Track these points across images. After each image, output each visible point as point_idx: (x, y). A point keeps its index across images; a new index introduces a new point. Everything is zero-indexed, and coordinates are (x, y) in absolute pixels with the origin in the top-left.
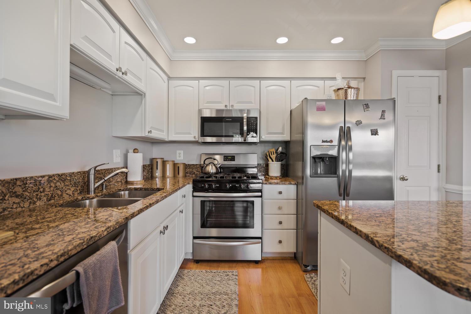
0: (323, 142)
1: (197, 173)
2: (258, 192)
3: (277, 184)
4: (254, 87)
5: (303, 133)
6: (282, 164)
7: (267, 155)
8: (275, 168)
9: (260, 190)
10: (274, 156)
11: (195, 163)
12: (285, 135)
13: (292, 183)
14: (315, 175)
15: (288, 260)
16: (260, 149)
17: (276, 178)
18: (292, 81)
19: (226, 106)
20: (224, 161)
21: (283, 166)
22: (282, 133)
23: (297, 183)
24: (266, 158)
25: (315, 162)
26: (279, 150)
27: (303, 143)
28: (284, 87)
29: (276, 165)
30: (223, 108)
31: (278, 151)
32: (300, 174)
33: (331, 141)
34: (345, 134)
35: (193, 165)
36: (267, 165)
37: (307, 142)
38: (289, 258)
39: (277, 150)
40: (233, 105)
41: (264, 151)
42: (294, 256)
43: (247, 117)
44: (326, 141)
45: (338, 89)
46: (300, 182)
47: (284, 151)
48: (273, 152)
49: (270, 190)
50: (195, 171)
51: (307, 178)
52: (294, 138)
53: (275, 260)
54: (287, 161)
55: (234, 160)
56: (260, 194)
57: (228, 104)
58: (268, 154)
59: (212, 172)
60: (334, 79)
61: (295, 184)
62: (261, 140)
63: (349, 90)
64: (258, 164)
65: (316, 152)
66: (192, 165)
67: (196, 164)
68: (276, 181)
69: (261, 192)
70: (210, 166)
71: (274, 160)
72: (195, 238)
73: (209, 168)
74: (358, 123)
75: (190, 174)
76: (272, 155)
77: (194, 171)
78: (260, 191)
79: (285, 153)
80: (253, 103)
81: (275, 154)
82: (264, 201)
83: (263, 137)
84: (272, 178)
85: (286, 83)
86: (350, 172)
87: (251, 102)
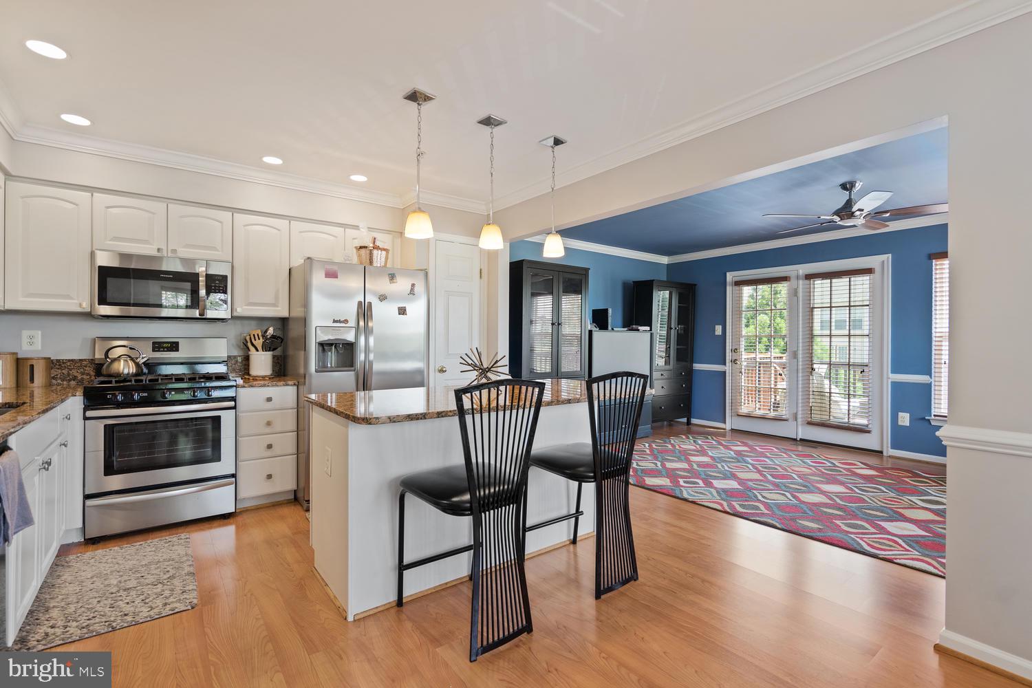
0: (335, 321)
1: (82, 378)
2: (230, 401)
3: (264, 386)
4: (221, 222)
5: (306, 304)
6: (274, 357)
7: (246, 340)
8: (262, 362)
9: (233, 397)
10: (259, 343)
11: (76, 357)
12: (279, 308)
13: (290, 383)
14: (322, 368)
15: (284, 504)
16: (234, 331)
17: (263, 378)
18: (292, 222)
19: (159, 250)
20: (154, 351)
21: (278, 359)
22: (275, 305)
23: (297, 383)
24: (245, 345)
25: (324, 350)
26: (269, 332)
27: (304, 321)
28: (279, 230)
29: (263, 356)
30: (154, 253)
31: (268, 334)
32: (302, 371)
33: (346, 321)
34: (365, 312)
35: (72, 360)
36: (247, 359)
37: (311, 321)
38: (286, 501)
39: (266, 331)
40: (176, 250)
41: (241, 335)
42: (293, 497)
43: (206, 274)
44: (339, 321)
45: (361, 247)
46: (300, 381)
47: (279, 334)
48: (258, 335)
49: (250, 397)
50: (76, 374)
51: (311, 375)
52: (294, 314)
53: (261, 508)
54: (284, 351)
55: (177, 350)
56: (232, 404)
57: (164, 247)
58: (248, 338)
59: (126, 371)
60: (356, 227)
61: (295, 384)
62: (235, 314)
63: (375, 252)
64: (229, 357)
65: (324, 337)
66: (69, 360)
67: (80, 360)
68: (262, 382)
69: (235, 401)
70: (122, 361)
71: (260, 348)
72: (87, 497)
73: (120, 365)
74: (383, 298)
75: (63, 380)
76: (255, 340)
77: (74, 372)
78: (233, 399)
79: (280, 337)
80: (218, 251)
81: (261, 338)
82: (240, 414)
83: (239, 310)
84: (255, 378)
85: (283, 224)
86: (371, 364)
87: (214, 249)
